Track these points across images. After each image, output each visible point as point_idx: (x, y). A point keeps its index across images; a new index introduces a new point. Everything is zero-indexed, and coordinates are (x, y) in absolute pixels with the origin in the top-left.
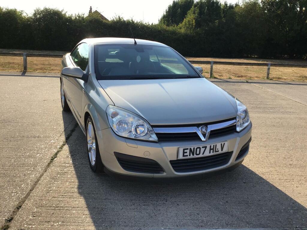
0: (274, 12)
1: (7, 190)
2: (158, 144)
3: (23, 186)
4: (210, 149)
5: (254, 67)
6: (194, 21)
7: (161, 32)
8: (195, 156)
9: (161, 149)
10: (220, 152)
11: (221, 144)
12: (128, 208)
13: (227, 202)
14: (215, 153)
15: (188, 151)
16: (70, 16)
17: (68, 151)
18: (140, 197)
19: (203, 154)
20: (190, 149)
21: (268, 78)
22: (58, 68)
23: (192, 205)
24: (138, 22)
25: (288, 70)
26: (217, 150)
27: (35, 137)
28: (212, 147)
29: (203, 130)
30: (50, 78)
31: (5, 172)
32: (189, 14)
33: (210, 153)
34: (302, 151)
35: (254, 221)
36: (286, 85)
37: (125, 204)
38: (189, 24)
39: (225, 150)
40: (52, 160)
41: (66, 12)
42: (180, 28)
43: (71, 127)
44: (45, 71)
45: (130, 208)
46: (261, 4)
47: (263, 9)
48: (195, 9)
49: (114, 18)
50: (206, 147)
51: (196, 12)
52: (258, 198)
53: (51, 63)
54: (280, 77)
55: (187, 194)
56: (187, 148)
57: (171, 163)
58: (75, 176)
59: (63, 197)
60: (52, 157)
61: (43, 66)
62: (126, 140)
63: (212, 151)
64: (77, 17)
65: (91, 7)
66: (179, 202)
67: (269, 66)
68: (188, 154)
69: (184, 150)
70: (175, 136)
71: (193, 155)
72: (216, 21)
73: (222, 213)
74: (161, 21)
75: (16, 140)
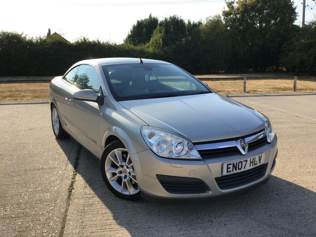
0: (236, 28)
1: (36, 231)
2: (202, 162)
3: (51, 224)
4: (251, 162)
5: (227, 81)
6: (161, 39)
7: (129, 52)
8: (238, 171)
9: (206, 166)
10: (258, 164)
11: (259, 156)
12: (177, 234)
13: (271, 216)
14: (254, 166)
15: (231, 166)
16: (30, 39)
17: (83, 181)
18: (183, 222)
19: (244, 168)
20: (233, 164)
21: (245, 91)
22: (29, 94)
23: (239, 223)
24: (104, 42)
25: (260, 83)
26: (256, 163)
27: (39, 170)
28: (252, 161)
29: (242, 144)
30: (25, 105)
31: (23, 210)
32: (154, 33)
33: (250, 166)
34: (312, 158)
35: (305, 231)
36: (264, 97)
37: (172, 230)
38: (157, 43)
39: (263, 162)
40: (71, 192)
41: (26, 35)
42: (148, 47)
43: (74, 156)
44: (16, 98)
45: (179, 234)
46: (223, 21)
47: (226, 26)
48: (160, 28)
49: (78, 39)
50: (247, 161)
51: (162, 31)
52: (297, 209)
53: (18, 89)
54: (255, 89)
55: (229, 212)
56: (231, 163)
57: (216, 181)
58: (104, 206)
59: (102, 231)
60: (69, 189)
61: (10, 93)
62: (170, 160)
63: (252, 164)
64: (39, 40)
65: (49, 29)
66: (225, 221)
67: (245, 80)
68: (231, 169)
69: (228, 165)
70: (217, 152)
71: (236, 170)
72: (183, 40)
73: (272, 227)
74: (126, 41)
75: (19, 175)
